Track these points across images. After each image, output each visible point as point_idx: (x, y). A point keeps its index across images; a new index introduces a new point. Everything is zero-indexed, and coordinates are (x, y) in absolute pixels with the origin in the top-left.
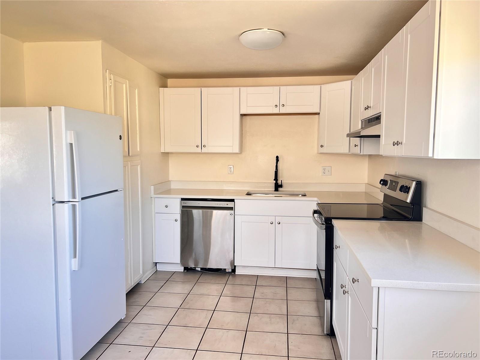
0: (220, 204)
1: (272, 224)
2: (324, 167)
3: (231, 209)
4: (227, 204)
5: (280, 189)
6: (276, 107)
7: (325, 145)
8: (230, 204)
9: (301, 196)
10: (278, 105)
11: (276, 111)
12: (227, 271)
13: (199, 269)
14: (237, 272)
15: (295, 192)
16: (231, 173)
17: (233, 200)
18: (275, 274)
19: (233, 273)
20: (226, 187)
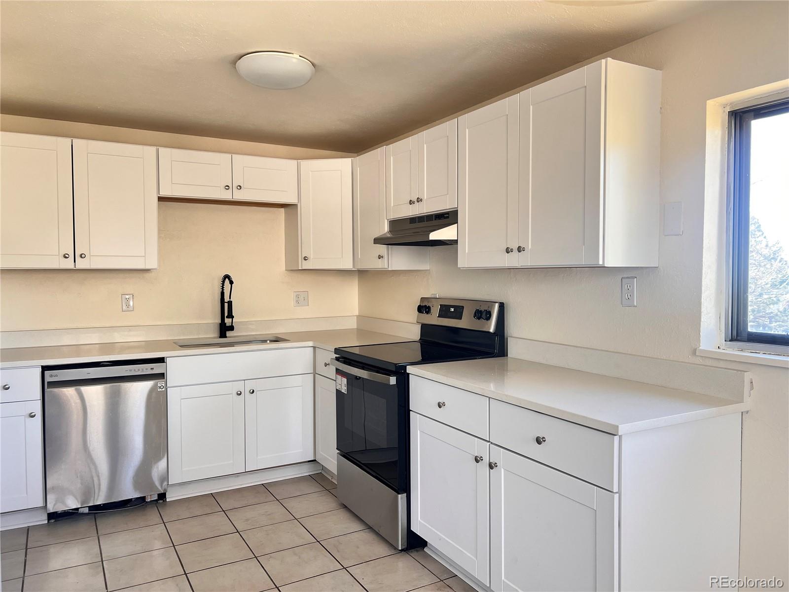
0: (137, 370)
1: (240, 394)
2: (298, 293)
3: (162, 376)
4: (152, 369)
5: (229, 334)
6: (227, 189)
7: (311, 256)
8: (157, 368)
9: (268, 342)
10: (231, 186)
11: (227, 196)
12: (149, 500)
13: (86, 510)
14: (169, 498)
15: (257, 337)
16: (129, 309)
17: (161, 360)
18: (241, 485)
19: (161, 501)
20: (118, 337)
